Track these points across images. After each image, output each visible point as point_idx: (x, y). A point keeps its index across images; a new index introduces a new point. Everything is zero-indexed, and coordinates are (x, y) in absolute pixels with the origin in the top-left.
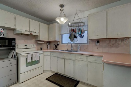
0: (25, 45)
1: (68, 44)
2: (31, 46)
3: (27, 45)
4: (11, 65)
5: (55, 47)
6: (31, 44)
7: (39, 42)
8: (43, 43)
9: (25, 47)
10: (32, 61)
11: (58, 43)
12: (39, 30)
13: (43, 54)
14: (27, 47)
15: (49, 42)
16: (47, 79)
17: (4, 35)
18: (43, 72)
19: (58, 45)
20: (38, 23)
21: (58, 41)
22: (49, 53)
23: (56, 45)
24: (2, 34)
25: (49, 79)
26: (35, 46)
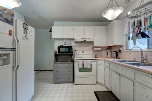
0: (82, 52)
1: (132, 50)
2: (88, 53)
3: (84, 52)
4: (69, 67)
5: (115, 54)
6: (88, 50)
7: (95, 49)
8: (100, 49)
9: (82, 54)
10: (83, 68)
11: (121, 49)
12: (94, 35)
13: (96, 62)
14: (84, 53)
15: (110, 48)
16: (95, 93)
17: (67, 44)
18: (96, 83)
19: (120, 51)
20: (93, 27)
21: (121, 46)
22: (103, 62)
23: (116, 52)
24: (66, 44)
25: (97, 93)
26: (91, 53)
